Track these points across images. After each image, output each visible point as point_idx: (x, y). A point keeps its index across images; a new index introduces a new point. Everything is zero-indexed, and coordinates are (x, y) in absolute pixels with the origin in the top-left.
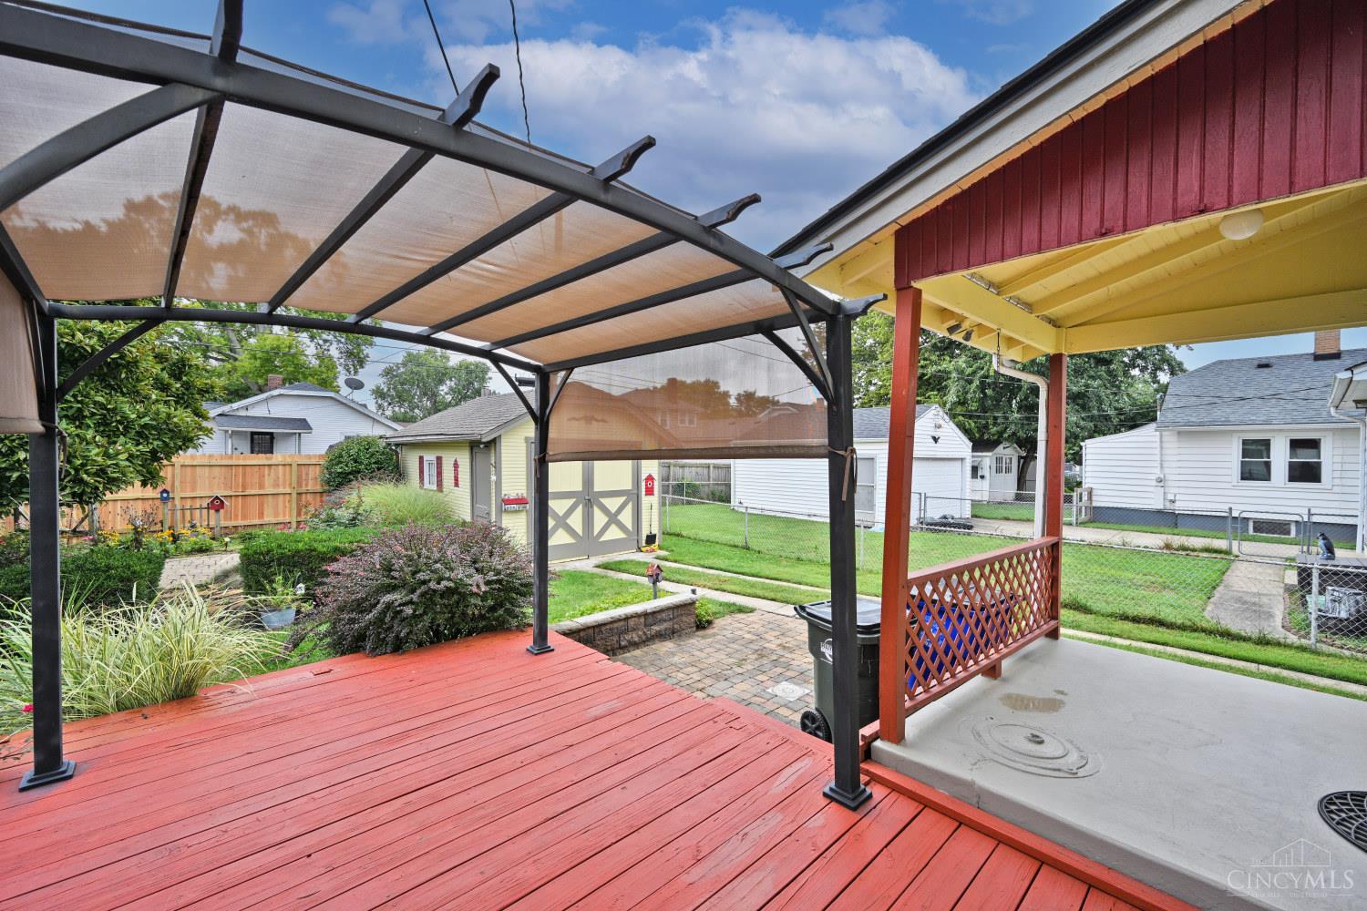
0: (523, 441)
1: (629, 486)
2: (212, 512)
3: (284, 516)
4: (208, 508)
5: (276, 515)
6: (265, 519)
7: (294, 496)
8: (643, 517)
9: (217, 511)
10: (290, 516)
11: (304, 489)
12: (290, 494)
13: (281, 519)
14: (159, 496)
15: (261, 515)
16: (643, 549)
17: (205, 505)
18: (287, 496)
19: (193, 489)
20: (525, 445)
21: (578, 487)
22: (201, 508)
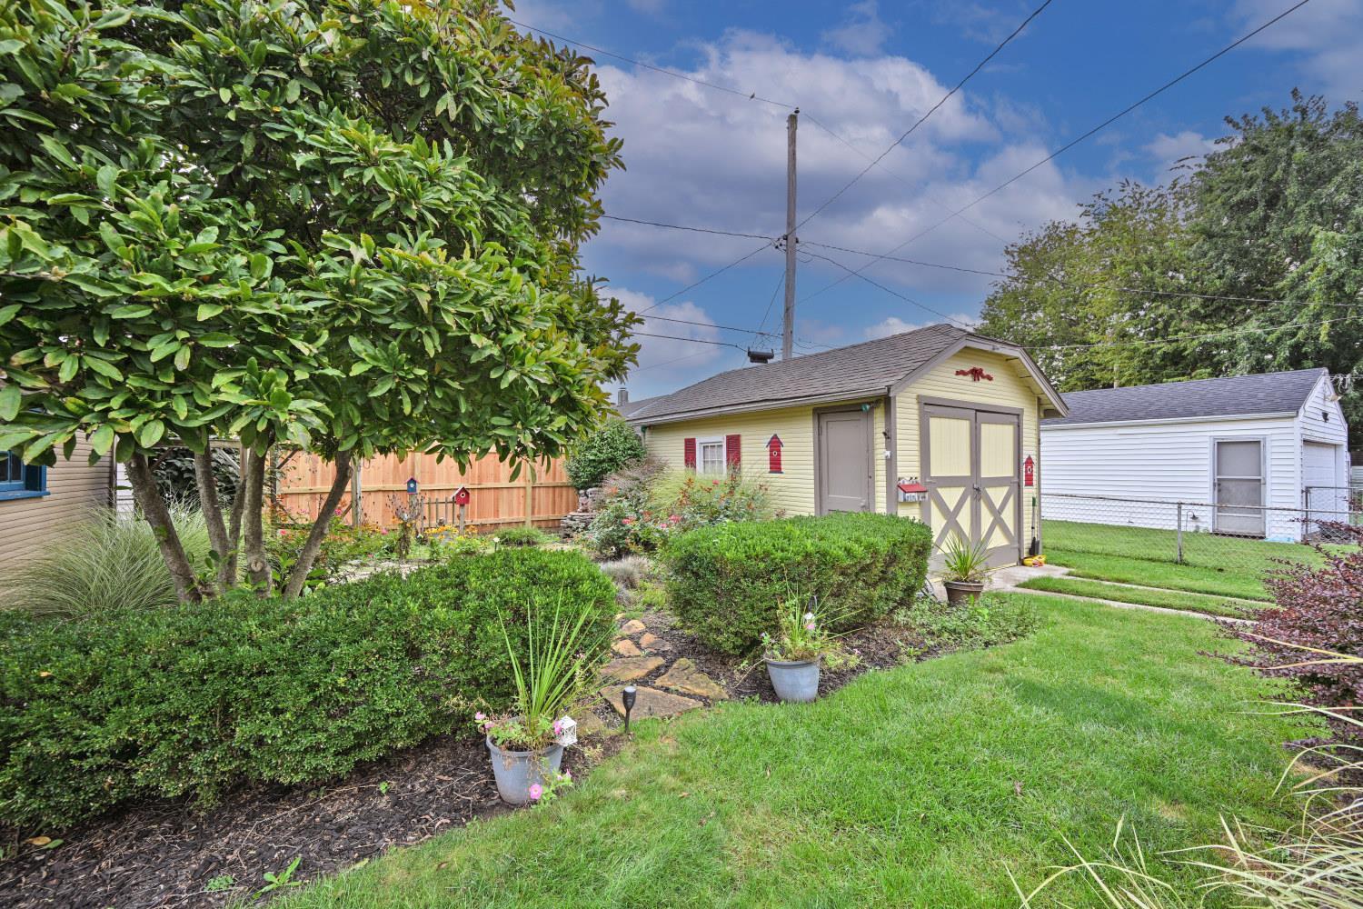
0: (915, 401)
1: (1010, 473)
2: (457, 506)
3: (519, 514)
4: (453, 502)
5: (511, 513)
6: (501, 517)
7: (529, 490)
8: (1025, 516)
9: (462, 505)
10: (524, 514)
11: (538, 483)
12: (524, 488)
13: (515, 518)
14: (405, 487)
15: (497, 513)
16: (1027, 561)
17: (450, 499)
18: (522, 490)
19: (432, 481)
20: (916, 407)
21: (965, 471)
22: (446, 502)
